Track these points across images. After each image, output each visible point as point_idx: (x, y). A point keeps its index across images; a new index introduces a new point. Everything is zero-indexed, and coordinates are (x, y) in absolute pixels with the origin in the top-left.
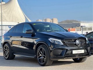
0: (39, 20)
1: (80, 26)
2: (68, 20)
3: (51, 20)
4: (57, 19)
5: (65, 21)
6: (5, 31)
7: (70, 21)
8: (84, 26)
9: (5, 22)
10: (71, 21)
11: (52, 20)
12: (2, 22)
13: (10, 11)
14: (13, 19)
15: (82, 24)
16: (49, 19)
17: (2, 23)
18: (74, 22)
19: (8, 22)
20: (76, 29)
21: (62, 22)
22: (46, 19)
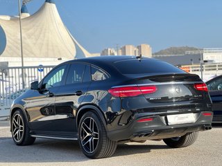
0: (109, 49)
1: (201, 61)
2: (176, 48)
3: (135, 49)
4: (149, 46)
5: (168, 49)
6: (30, 79)
7: (180, 50)
8: (211, 61)
9: (31, 59)
10: (182, 50)
11: (137, 50)
12: (24, 58)
13: (40, 34)
14: (48, 49)
15: (206, 57)
16: (131, 46)
17: (24, 60)
18: (189, 52)
19: (36, 59)
20: (192, 67)
21: (161, 53)
22: (125, 48)
